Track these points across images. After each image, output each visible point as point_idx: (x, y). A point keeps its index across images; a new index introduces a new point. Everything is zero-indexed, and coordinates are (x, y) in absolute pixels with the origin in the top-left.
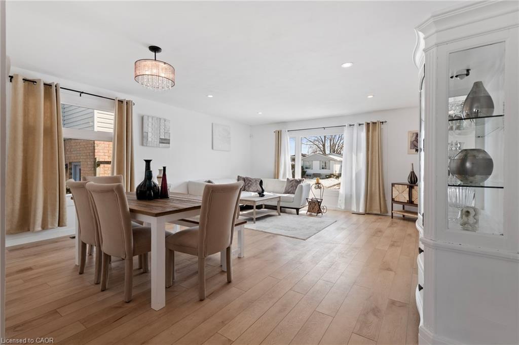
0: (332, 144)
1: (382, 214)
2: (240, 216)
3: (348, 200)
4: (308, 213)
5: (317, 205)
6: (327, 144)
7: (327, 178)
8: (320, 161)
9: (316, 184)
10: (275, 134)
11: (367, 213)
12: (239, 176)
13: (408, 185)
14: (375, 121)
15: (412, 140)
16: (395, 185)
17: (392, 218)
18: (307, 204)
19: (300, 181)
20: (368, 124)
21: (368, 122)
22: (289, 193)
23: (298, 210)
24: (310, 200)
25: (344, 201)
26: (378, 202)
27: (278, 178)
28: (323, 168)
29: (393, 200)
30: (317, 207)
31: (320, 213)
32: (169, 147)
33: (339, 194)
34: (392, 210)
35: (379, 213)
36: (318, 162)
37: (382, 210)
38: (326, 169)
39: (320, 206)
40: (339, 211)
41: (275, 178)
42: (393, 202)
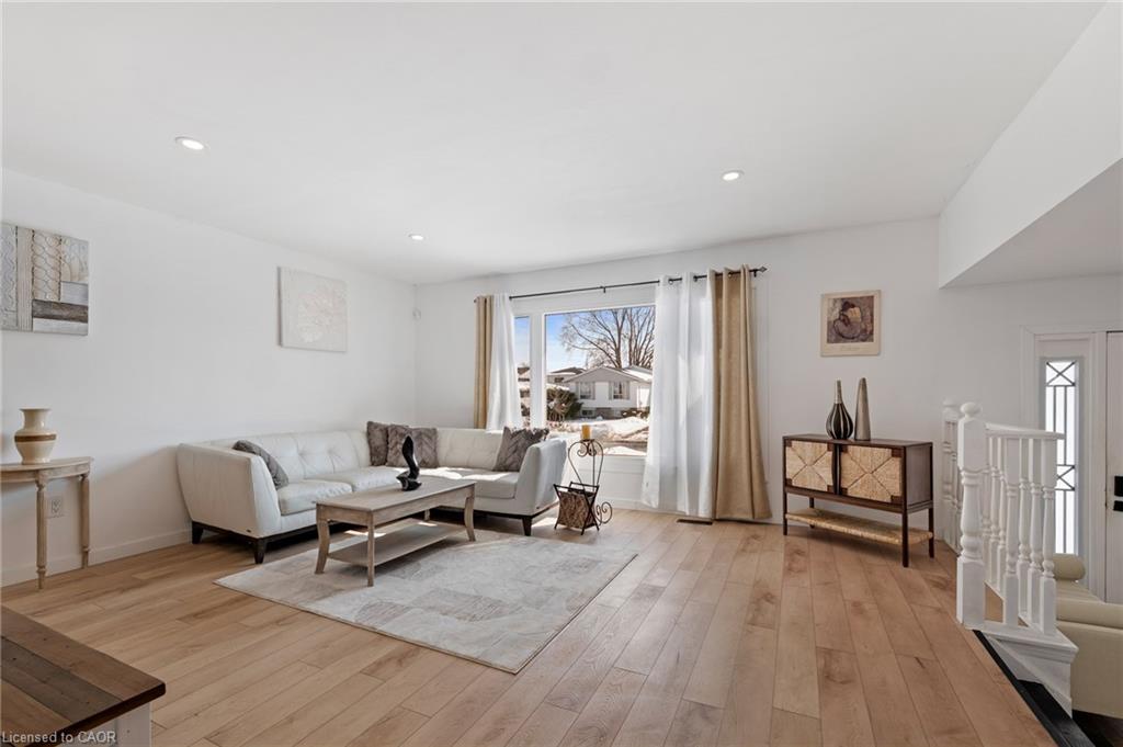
0: (633, 346)
1: (757, 521)
2: (328, 560)
3: (668, 481)
4: (559, 526)
5: (583, 503)
6: (624, 349)
7: (625, 417)
8: (610, 382)
9: (581, 442)
10: (475, 304)
11: (716, 520)
12: (370, 424)
13: (829, 443)
14: (734, 268)
15: (832, 319)
16: (794, 443)
17: (785, 533)
18: (558, 499)
19: (539, 435)
20: (718, 276)
21: (719, 271)
22: (506, 470)
23: (527, 520)
24: (566, 490)
25: (657, 487)
26: (746, 489)
27: (485, 427)
28: (615, 397)
29: (787, 483)
30: (582, 510)
31: (592, 525)
32: (85, 333)
33: (644, 466)
34: (785, 512)
35: (749, 517)
36: (607, 384)
37: (757, 509)
38: (621, 397)
39: (590, 506)
40: (645, 512)
41: (477, 427)
42: (787, 489)
